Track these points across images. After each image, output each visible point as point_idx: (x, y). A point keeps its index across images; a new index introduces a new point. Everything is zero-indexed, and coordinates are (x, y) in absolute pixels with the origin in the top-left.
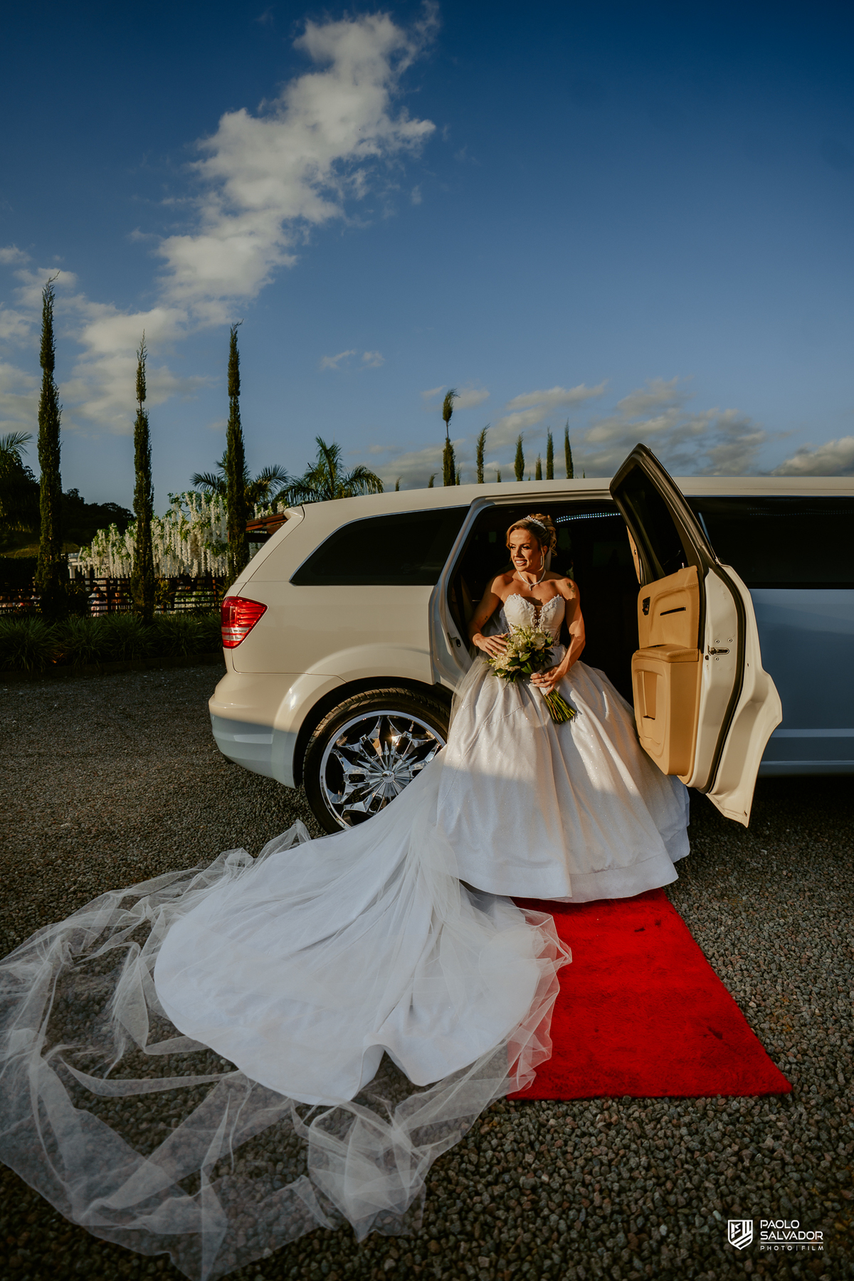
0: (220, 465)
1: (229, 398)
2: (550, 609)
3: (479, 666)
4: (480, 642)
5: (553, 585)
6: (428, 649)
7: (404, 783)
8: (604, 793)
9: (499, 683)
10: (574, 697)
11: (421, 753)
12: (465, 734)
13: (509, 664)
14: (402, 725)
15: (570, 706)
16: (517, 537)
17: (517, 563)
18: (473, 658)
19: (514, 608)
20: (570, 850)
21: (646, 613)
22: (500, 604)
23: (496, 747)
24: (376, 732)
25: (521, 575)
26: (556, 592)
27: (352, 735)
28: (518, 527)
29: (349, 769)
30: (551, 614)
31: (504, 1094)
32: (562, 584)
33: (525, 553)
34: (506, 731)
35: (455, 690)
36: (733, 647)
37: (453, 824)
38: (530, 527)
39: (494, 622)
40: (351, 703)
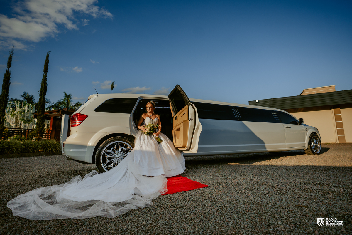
0: (23, 96)
1: (44, 72)
2: (155, 120)
3: (140, 132)
4: (140, 127)
5: (155, 116)
6: (129, 127)
7: (122, 159)
8: (169, 155)
9: (146, 136)
10: (162, 138)
11: (126, 152)
12: (139, 145)
13: (149, 130)
14: (122, 145)
15: (161, 140)
16: (149, 105)
17: (148, 111)
18: (138, 131)
19: (147, 120)
20: (164, 167)
21: (176, 119)
22: (144, 120)
23: (147, 146)
24: (115, 147)
25: (148, 113)
26: (156, 117)
27: (109, 148)
28: (150, 103)
29: (108, 156)
30: (155, 121)
31: (161, 194)
32: (157, 116)
33: (151, 108)
34: (149, 143)
35: (135, 136)
36: (194, 118)
37: (138, 162)
38: (152, 103)
39: (143, 124)
40: (110, 139)
